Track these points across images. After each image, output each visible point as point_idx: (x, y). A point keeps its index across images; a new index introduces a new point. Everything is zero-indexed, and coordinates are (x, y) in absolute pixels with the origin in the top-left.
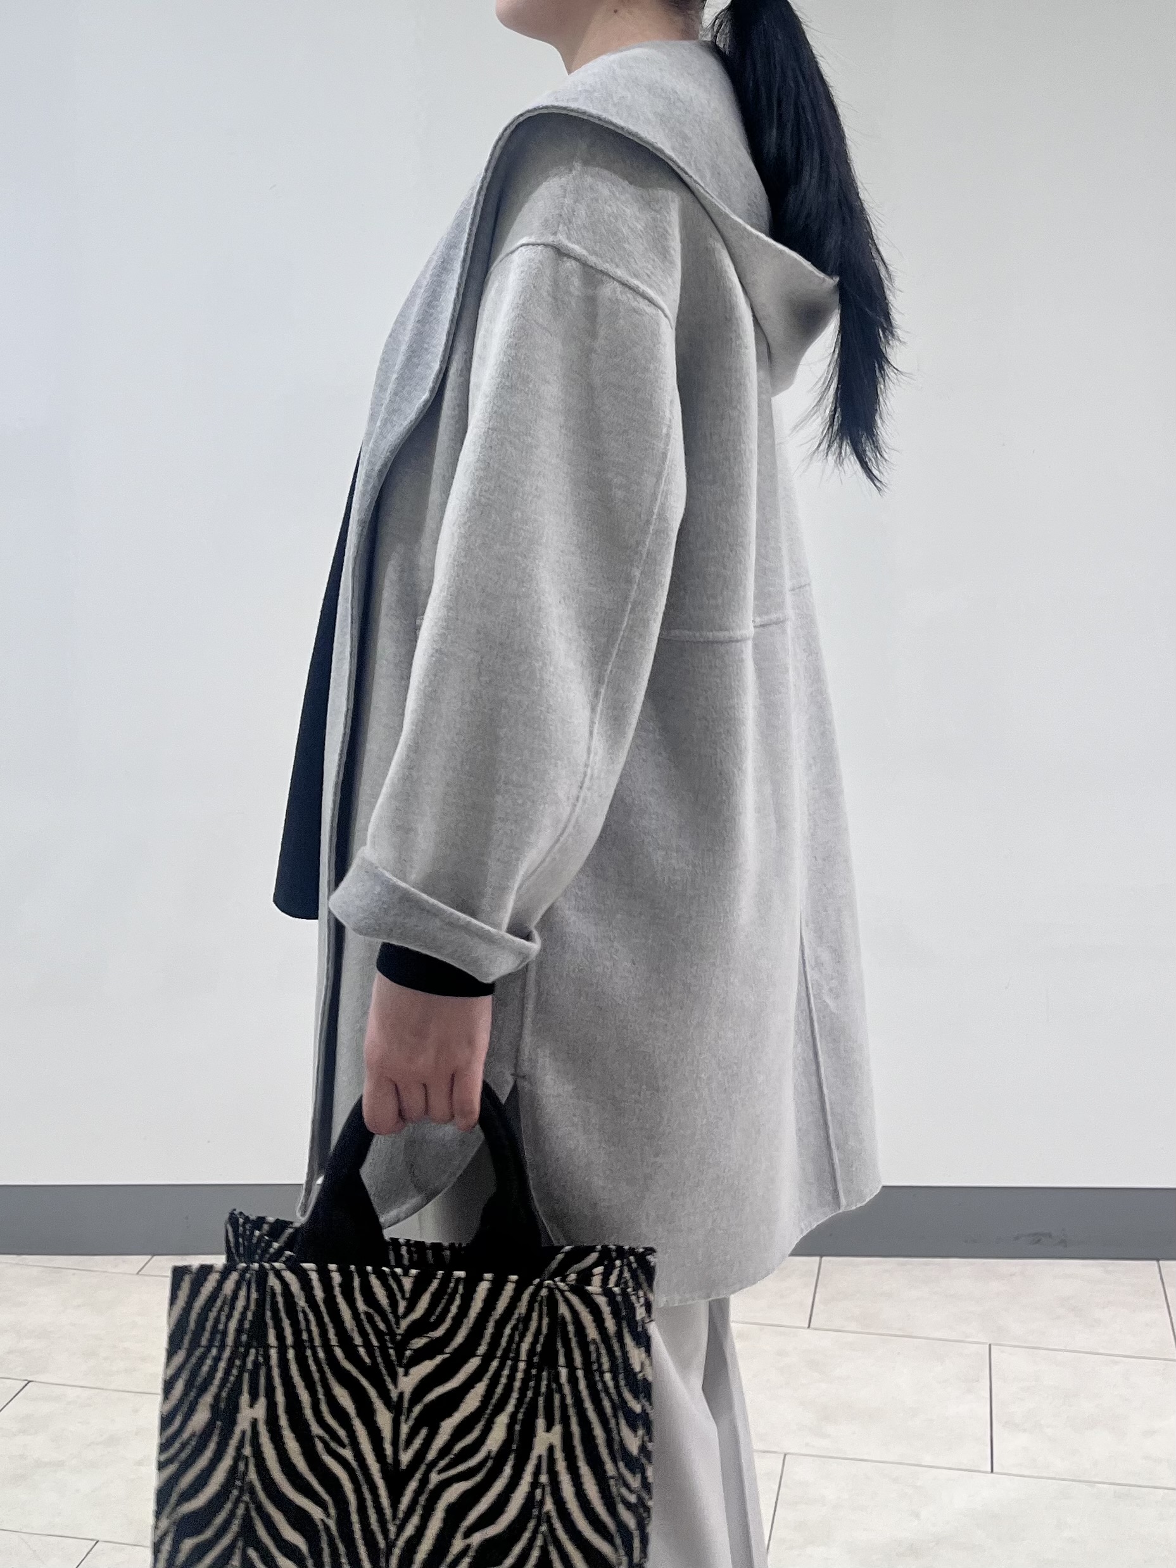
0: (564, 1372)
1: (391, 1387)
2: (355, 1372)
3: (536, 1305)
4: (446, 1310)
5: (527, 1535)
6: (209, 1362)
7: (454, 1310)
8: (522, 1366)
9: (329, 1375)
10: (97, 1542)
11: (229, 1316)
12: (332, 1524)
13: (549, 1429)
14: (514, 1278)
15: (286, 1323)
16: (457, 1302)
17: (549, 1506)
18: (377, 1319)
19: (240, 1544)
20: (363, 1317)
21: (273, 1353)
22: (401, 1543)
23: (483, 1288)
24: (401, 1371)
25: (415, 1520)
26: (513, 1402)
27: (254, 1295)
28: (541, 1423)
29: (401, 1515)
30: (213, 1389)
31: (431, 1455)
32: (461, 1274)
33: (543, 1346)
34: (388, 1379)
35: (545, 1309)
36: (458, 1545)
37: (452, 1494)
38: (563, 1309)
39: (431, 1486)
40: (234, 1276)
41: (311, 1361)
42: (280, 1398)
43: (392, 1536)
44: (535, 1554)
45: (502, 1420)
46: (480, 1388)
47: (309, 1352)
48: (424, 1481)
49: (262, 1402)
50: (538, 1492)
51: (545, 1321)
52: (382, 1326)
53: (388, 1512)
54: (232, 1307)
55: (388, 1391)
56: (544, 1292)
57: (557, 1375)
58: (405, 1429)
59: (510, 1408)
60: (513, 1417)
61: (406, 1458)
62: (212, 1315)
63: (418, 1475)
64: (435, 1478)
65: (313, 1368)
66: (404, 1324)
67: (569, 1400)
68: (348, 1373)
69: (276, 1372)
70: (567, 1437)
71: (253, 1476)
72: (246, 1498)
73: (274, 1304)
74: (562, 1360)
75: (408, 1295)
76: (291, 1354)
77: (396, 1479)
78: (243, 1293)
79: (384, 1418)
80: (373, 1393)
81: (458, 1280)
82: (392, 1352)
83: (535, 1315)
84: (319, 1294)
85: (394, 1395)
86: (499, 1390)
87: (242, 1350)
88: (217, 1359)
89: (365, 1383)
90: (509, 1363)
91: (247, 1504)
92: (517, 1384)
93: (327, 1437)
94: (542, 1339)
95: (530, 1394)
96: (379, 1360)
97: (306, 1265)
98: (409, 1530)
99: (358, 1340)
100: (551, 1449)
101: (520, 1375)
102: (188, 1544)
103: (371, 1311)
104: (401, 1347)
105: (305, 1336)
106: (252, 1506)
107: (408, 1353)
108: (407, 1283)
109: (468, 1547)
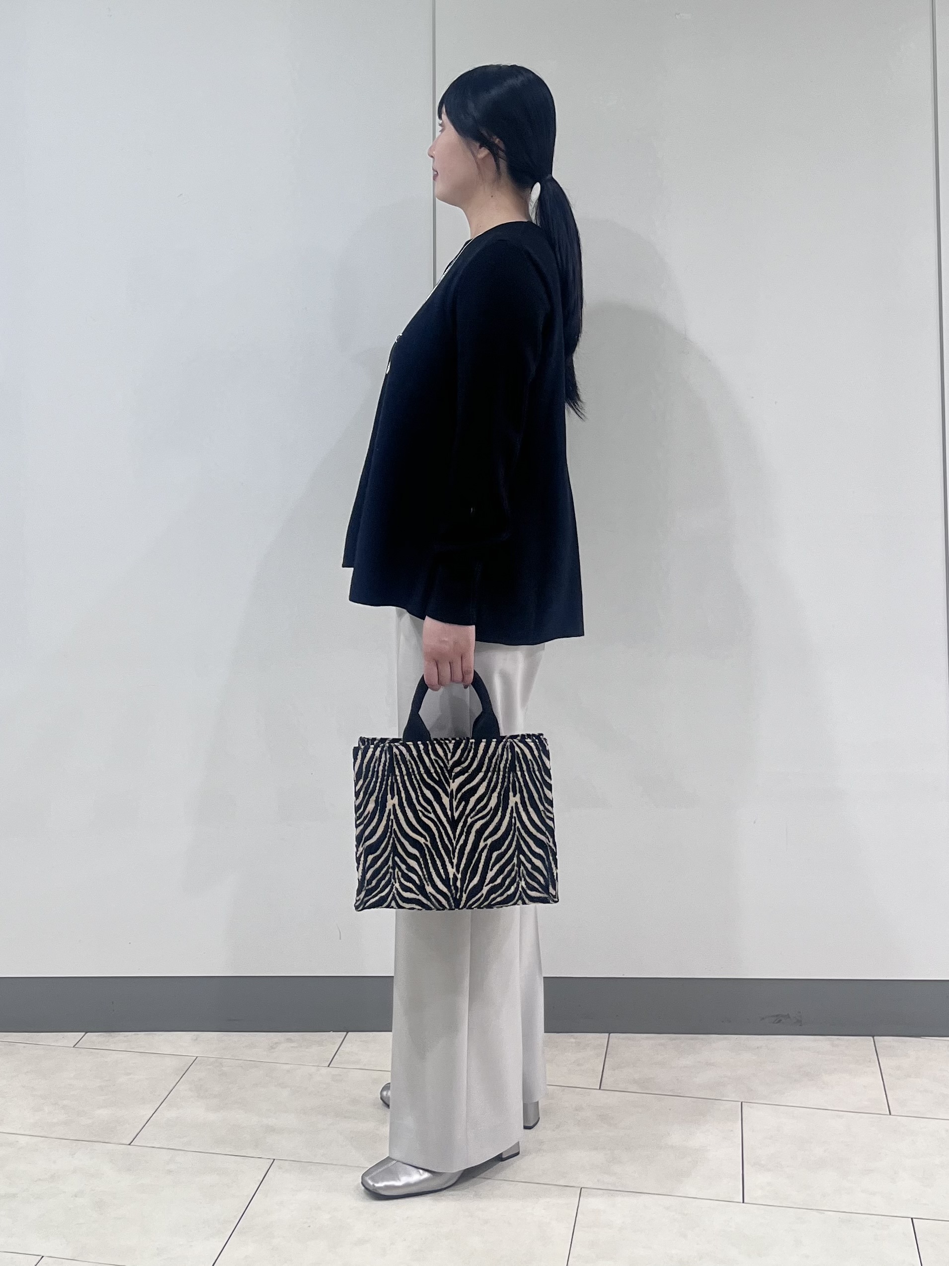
0: (519, 773)
1: (447, 787)
2: (432, 784)
3: (505, 750)
4: (468, 755)
5: (510, 837)
6: (372, 784)
7: (471, 754)
8: (501, 773)
9: (422, 785)
10: (43, 1257)
11: (379, 765)
12: (429, 844)
13: (514, 796)
14: (495, 740)
15: (402, 766)
16: (472, 751)
17: (518, 824)
18: (440, 761)
19: (392, 855)
20: (434, 761)
21: (398, 778)
22: (458, 847)
23: (482, 745)
24: (451, 781)
25: (463, 837)
26: (499, 787)
27: (388, 756)
28: (511, 794)
29: (457, 836)
30: (376, 794)
31: (467, 812)
32: (473, 740)
33: (509, 765)
34: (446, 785)
35: (509, 750)
36: (482, 844)
37: (477, 825)
38: (517, 749)
39: (468, 824)
40: (379, 749)
41: (414, 780)
42: (403, 795)
43: (455, 845)
44: (514, 843)
45: (495, 795)
46: (485, 784)
47: (413, 777)
48: (466, 822)
49: (396, 797)
50: (513, 820)
51: (510, 754)
52: (442, 765)
53: (452, 836)
54: (380, 762)
55: (447, 789)
56: (508, 744)
57: (517, 774)
58: (455, 804)
59: (498, 790)
60: (499, 794)
61: (456, 815)
62: (372, 765)
63: (463, 820)
64: (470, 821)
65: (415, 782)
66: (451, 762)
67: (522, 784)
68: (429, 784)
69: (400, 785)
70: (522, 798)
71: (395, 826)
72: (393, 835)
73: (397, 759)
74: (518, 769)
75: (451, 751)
76: (406, 778)
77: (454, 823)
78: (383, 755)
79: (446, 800)
80: (440, 791)
81: (472, 743)
82: (447, 774)
83: (505, 753)
84: (415, 753)
85: (449, 791)
86: (493, 784)
87: (385, 778)
88: (376, 782)
89: (437, 787)
90: (496, 773)
91: (393, 838)
92: (500, 780)
93: (423, 810)
94: (509, 762)
95: (506, 784)
96: (442, 778)
97: (408, 743)
98: (461, 842)
99: (432, 771)
100: (516, 803)
101: (501, 777)
102: (370, 857)
103: (437, 759)
104: (450, 772)
105: (411, 771)
106: (395, 839)
107: (453, 774)
108: (451, 746)
109: (486, 845)
